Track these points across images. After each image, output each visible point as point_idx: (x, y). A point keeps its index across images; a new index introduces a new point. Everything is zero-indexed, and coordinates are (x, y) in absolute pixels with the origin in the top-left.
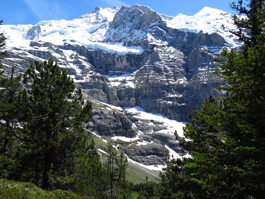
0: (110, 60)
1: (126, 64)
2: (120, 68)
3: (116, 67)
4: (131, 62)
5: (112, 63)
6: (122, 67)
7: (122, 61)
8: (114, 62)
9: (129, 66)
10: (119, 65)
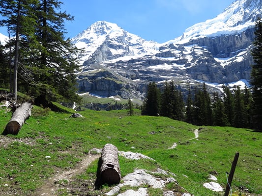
0: (231, 41)
1: (247, 40)
2: (241, 46)
3: (236, 46)
4: (251, 36)
5: (233, 44)
6: (242, 45)
7: (241, 39)
8: (234, 43)
9: (250, 41)
10: (239, 44)
